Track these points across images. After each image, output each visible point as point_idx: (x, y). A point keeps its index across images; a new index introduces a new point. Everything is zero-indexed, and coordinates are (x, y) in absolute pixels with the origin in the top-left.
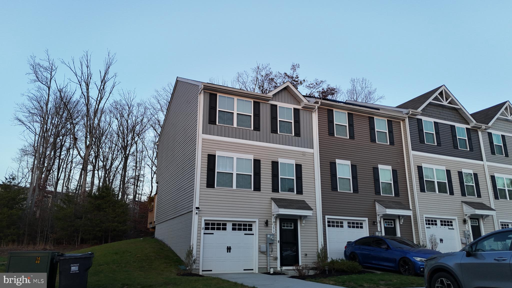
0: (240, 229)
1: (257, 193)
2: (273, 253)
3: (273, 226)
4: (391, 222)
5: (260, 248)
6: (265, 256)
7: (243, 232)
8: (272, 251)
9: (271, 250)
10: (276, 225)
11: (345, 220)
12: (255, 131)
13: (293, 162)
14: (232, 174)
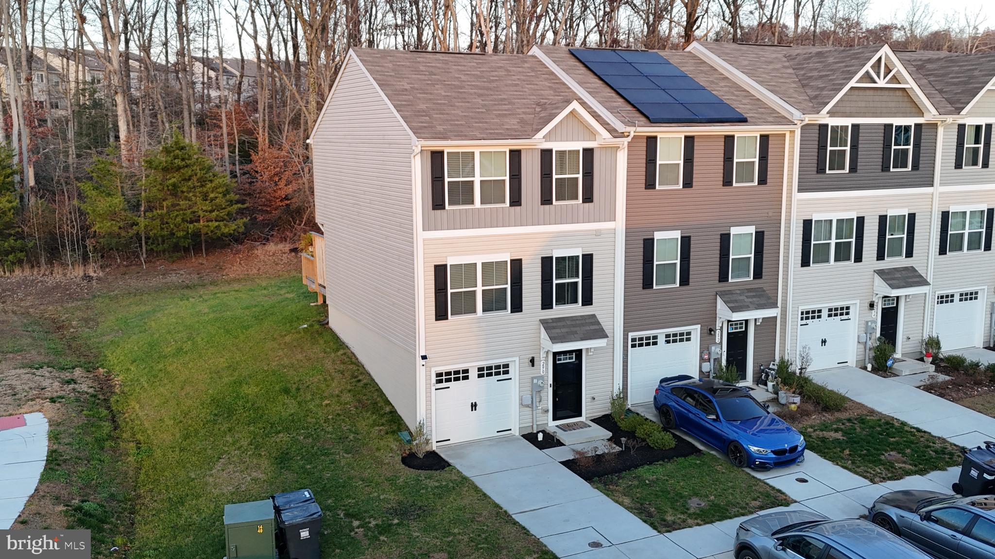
0: (489, 375)
1: (516, 316)
2: (541, 403)
3: (542, 364)
4: (742, 324)
5: (521, 399)
6: (531, 409)
7: (495, 378)
8: (540, 401)
9: (538, 400)
10: (547, 362)
11: (661, 333)
12: (513, 208)
13: (578, 252)
14: (475, 292)
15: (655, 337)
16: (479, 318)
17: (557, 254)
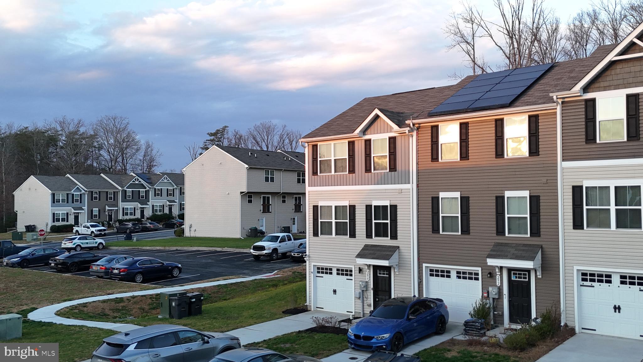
0: (342, 274)
1: (353, 240)
2: (367, 299)
3: (367, 273)
4: (525, 275)
5: (355, 293)
6: (360, 301)
7: (345, 277)
9: (365, 297)
10: (370, 272)
11: (454, 269)
12: (351, 175)
13: (387, 203)
14: (332, 222)
15: (448, 272)
16: (333, 238)
17: (375, 203)
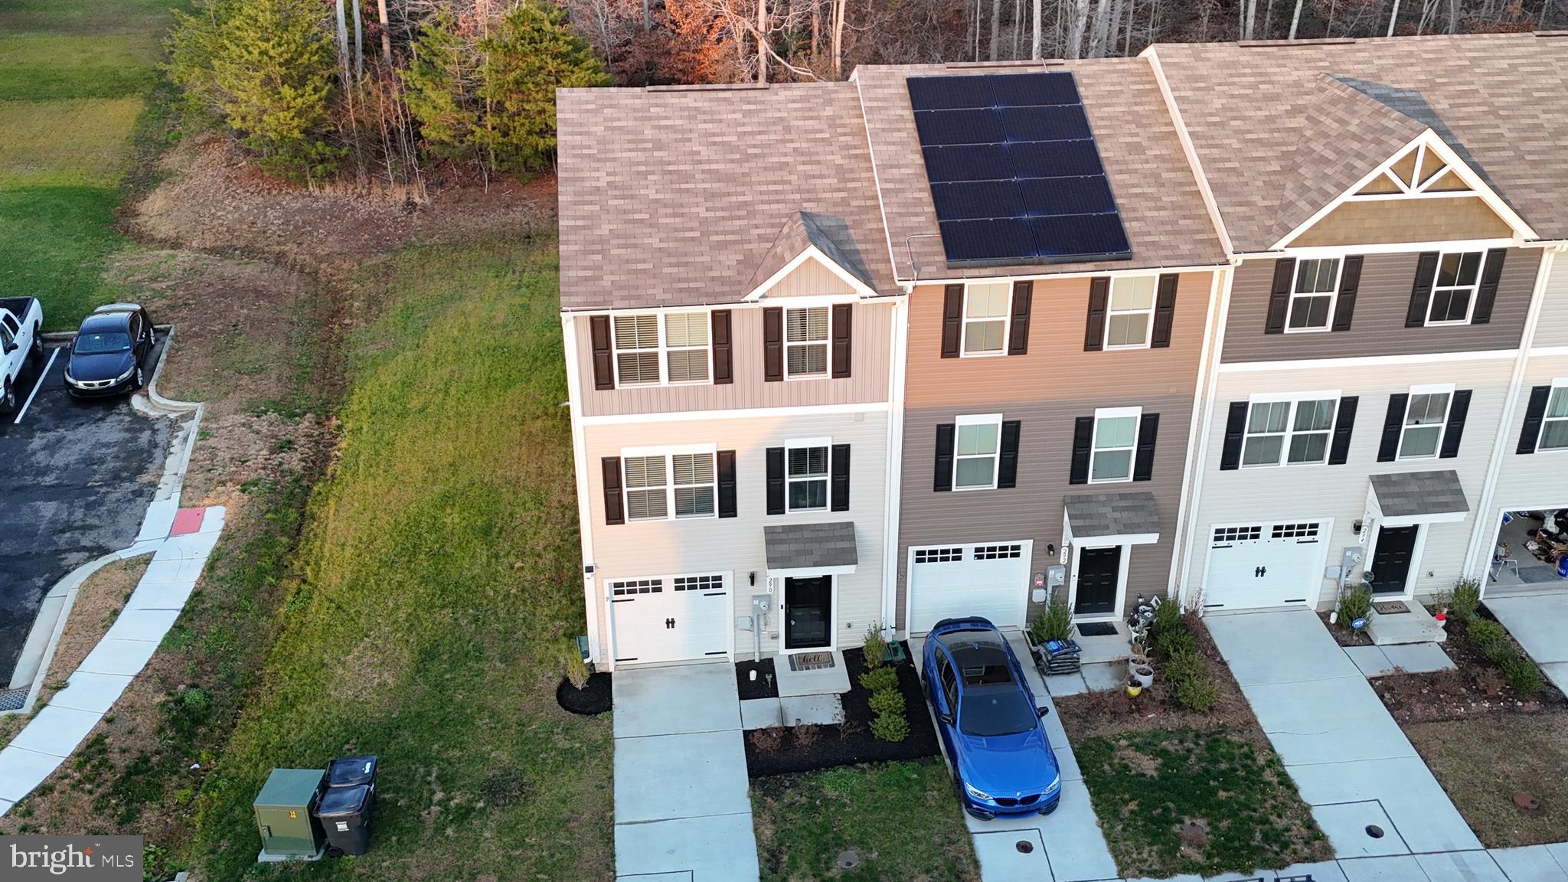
0: (692, 588)
1: (729, 521)
2: (768, 627)
5: (735, 620)
6: (751, 633)
7: (701, 592)
8: (766, 625)
9: (762, 623)
10: (775, 577)
11: (969, 546)
12: (720, 386)
13: (827, 442)
14: (665, 490)
15: (958, 551)
16: (672, 522)
17: (789, 444)
